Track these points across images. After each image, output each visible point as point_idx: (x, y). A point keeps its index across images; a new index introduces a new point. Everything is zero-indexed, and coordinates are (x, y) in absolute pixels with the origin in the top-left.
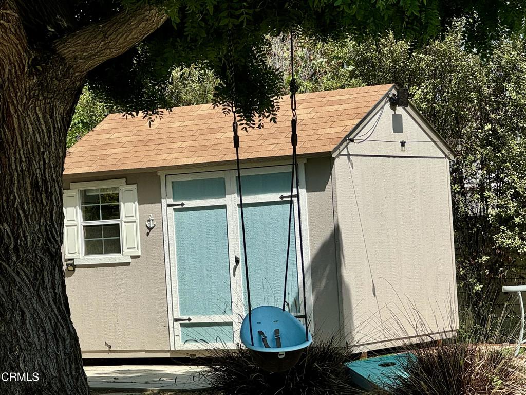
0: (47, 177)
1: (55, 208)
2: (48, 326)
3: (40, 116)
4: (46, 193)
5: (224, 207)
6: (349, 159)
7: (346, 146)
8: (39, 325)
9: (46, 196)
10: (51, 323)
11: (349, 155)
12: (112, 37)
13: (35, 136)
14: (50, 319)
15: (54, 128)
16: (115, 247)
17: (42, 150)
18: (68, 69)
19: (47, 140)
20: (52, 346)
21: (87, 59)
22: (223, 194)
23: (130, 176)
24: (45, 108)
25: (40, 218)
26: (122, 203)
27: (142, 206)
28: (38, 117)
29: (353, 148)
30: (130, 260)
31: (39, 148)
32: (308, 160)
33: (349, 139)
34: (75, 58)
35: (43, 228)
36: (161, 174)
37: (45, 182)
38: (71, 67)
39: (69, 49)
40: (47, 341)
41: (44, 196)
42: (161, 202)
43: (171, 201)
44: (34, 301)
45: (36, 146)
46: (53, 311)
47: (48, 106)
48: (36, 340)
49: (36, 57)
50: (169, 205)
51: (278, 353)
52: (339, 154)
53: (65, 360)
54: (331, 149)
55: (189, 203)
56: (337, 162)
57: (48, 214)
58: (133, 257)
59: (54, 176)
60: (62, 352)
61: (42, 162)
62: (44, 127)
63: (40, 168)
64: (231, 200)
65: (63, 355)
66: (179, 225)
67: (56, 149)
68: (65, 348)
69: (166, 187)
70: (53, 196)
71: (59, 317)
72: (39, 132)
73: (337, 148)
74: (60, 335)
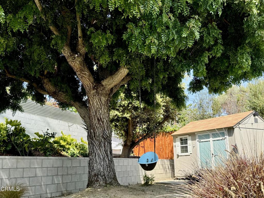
0: (101, 117)
1: (105, 126)
2: (102, 157)
3: (97, 100)
4: (102, 121)
5: (209, 141)
6: (239, 129)
7: (238, 125)
8: (99, 157)
9: (102, 122)
10: (103, 157)
11: (239, 128)
12: (114, 79)
13: (97, 106)
14: (102, 155)
15: (102, 104)
16: (187, 151)
17: (99, 110)
18: (104, 88)
19: (100, 107)
20: (102, 163)
21: (109, 85)
22: (209, 138)
23: (190, 134)
24: (98, 98)
25: (101, 128)
26: (188, 141)
27: (192, 141)
28: (97, 101)
29: (240, 126)
30: (190, 154)
31: (98, 109)
32: (228, 129)
33: (239, 123)
34: (106, 85)
35: (102, 131)
36: (196, 133)
37: (101, 118)
38: (105, 87)
39: (104, 83)
40: (101, 161)
41: (101, 122)
42: (196, 140)
43: (198, 140)
44: (99, 151)
45: (97, 109)
46: (104, 153)
47: (99, 98)
48: (98, 161)
49: (95, 85)
50: (198, 141)
51: (145, 164)
52: (236, 127)
53: (106, 167)
54: (233, 126)
55: (202, 140)
56: (235, 129)
57: (103, 127)
58: (191, 154)
59: (104, 117)
60: (105, 165)
61: (99, 113)
62: (99, 104)
63: (99, 115)
64: (211, 139)
65: (105, 166)
66: (200, 145)
67: (104, 110)
68: (106, 164)
69: (197, 137)
70: (104, 123)
71: (106, 155)
72: (98, 105)
73: (235, 125)
74: (105, 160)
